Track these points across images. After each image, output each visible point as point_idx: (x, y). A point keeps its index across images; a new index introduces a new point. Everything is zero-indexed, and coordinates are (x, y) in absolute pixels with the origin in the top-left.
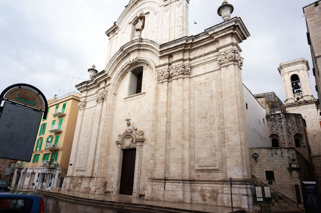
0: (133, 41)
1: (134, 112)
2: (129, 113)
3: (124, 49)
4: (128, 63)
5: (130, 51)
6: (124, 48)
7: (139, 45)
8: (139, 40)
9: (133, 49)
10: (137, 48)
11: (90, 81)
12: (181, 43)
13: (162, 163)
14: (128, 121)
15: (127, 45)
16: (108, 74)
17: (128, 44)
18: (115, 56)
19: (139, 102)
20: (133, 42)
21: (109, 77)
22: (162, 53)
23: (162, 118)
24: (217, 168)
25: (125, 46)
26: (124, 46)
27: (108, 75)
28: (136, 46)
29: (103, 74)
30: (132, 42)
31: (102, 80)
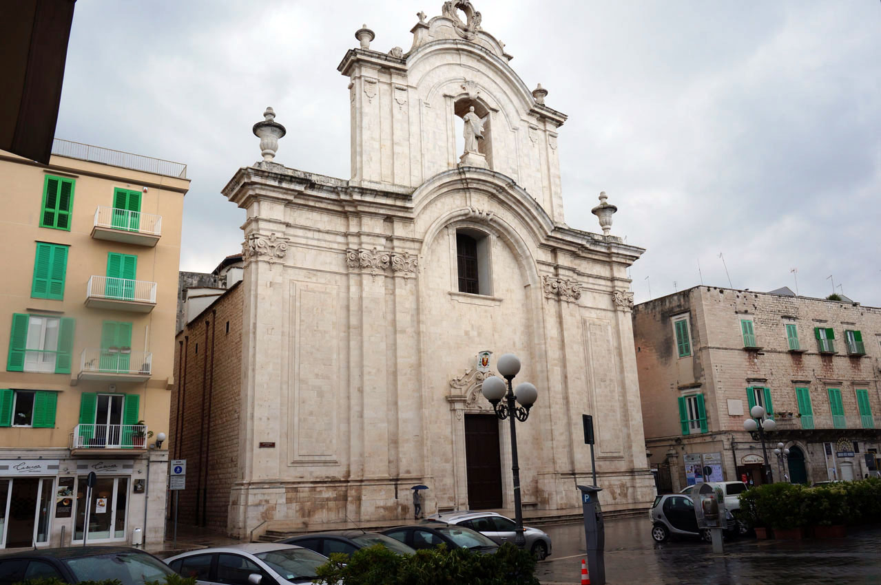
0: (496, 175)
1: (479, 334)
2: (467, 333)
3: (468, 176)
4: (467, 211)
5: (475, 186)
6: (469, 171)
7: (501, 187)
8: (510, 181)
9: (485, 188)
10: (494, 191)
11: (324, 188)
12: (580, 242)
13: (564, 447)
14: (486, 354)
15: (478, 170)
16: (413, 210)
17: (482, 171)
18: (442, 175)
19: (489, 315)
20: (494, 176)
21: (412, 219)
22: (548, 240)
23: (556, 368)
24: (621, 454)
25: (474, 170)
26: (471, 169)
27: (412, 212)
28: (493, 186)
29: (399, 203)
30: (492, 173)
31: (382, 211)
